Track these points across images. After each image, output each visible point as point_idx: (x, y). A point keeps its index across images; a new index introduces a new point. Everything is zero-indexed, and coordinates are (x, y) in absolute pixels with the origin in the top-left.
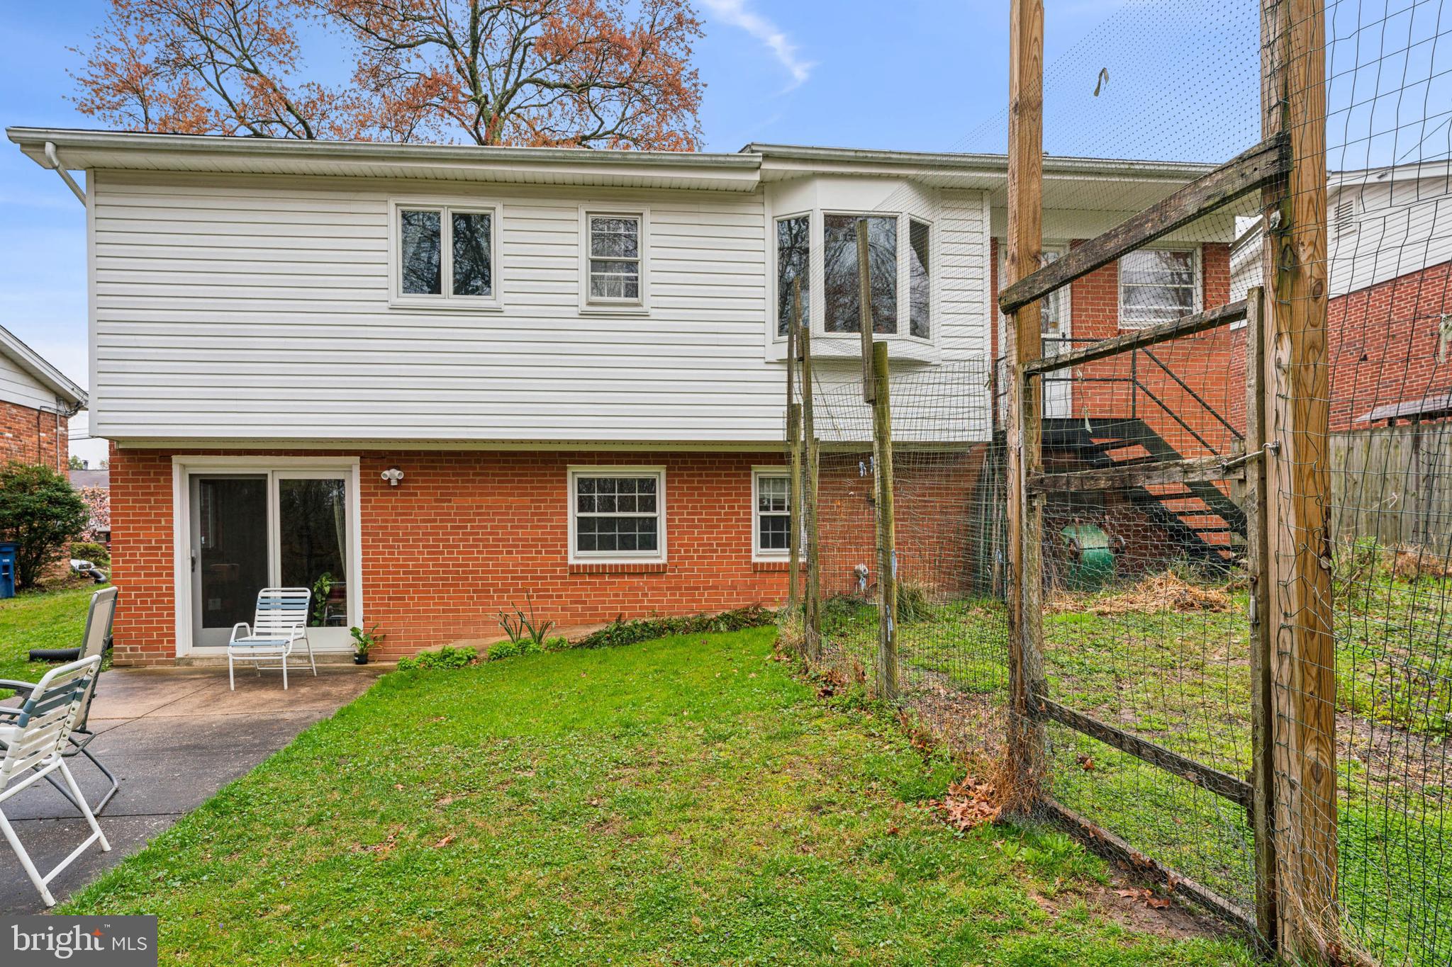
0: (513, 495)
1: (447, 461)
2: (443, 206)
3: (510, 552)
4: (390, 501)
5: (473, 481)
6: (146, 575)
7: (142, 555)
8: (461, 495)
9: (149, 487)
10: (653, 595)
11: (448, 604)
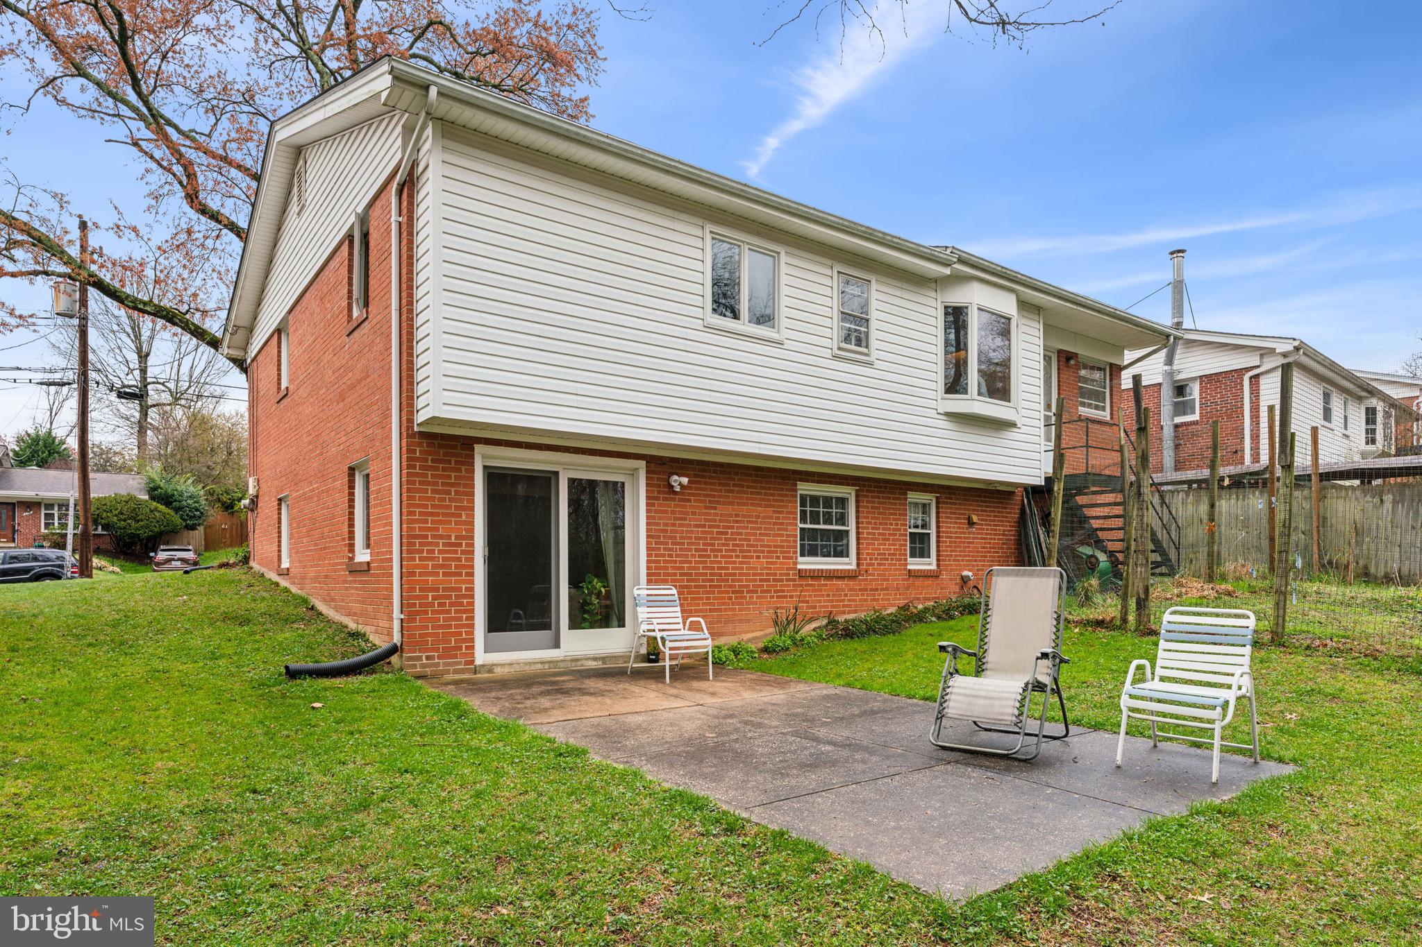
0: (760, 506)
1: (715, 472)
2: (743, 242)
3: (758, 557)
4: (669, 506)
5: (733, 491)
6: (445, 574)
7: (440, 552)
8: (725, 503)
9: (450, 477)
10: (851, 595)
11: (713, 604)
